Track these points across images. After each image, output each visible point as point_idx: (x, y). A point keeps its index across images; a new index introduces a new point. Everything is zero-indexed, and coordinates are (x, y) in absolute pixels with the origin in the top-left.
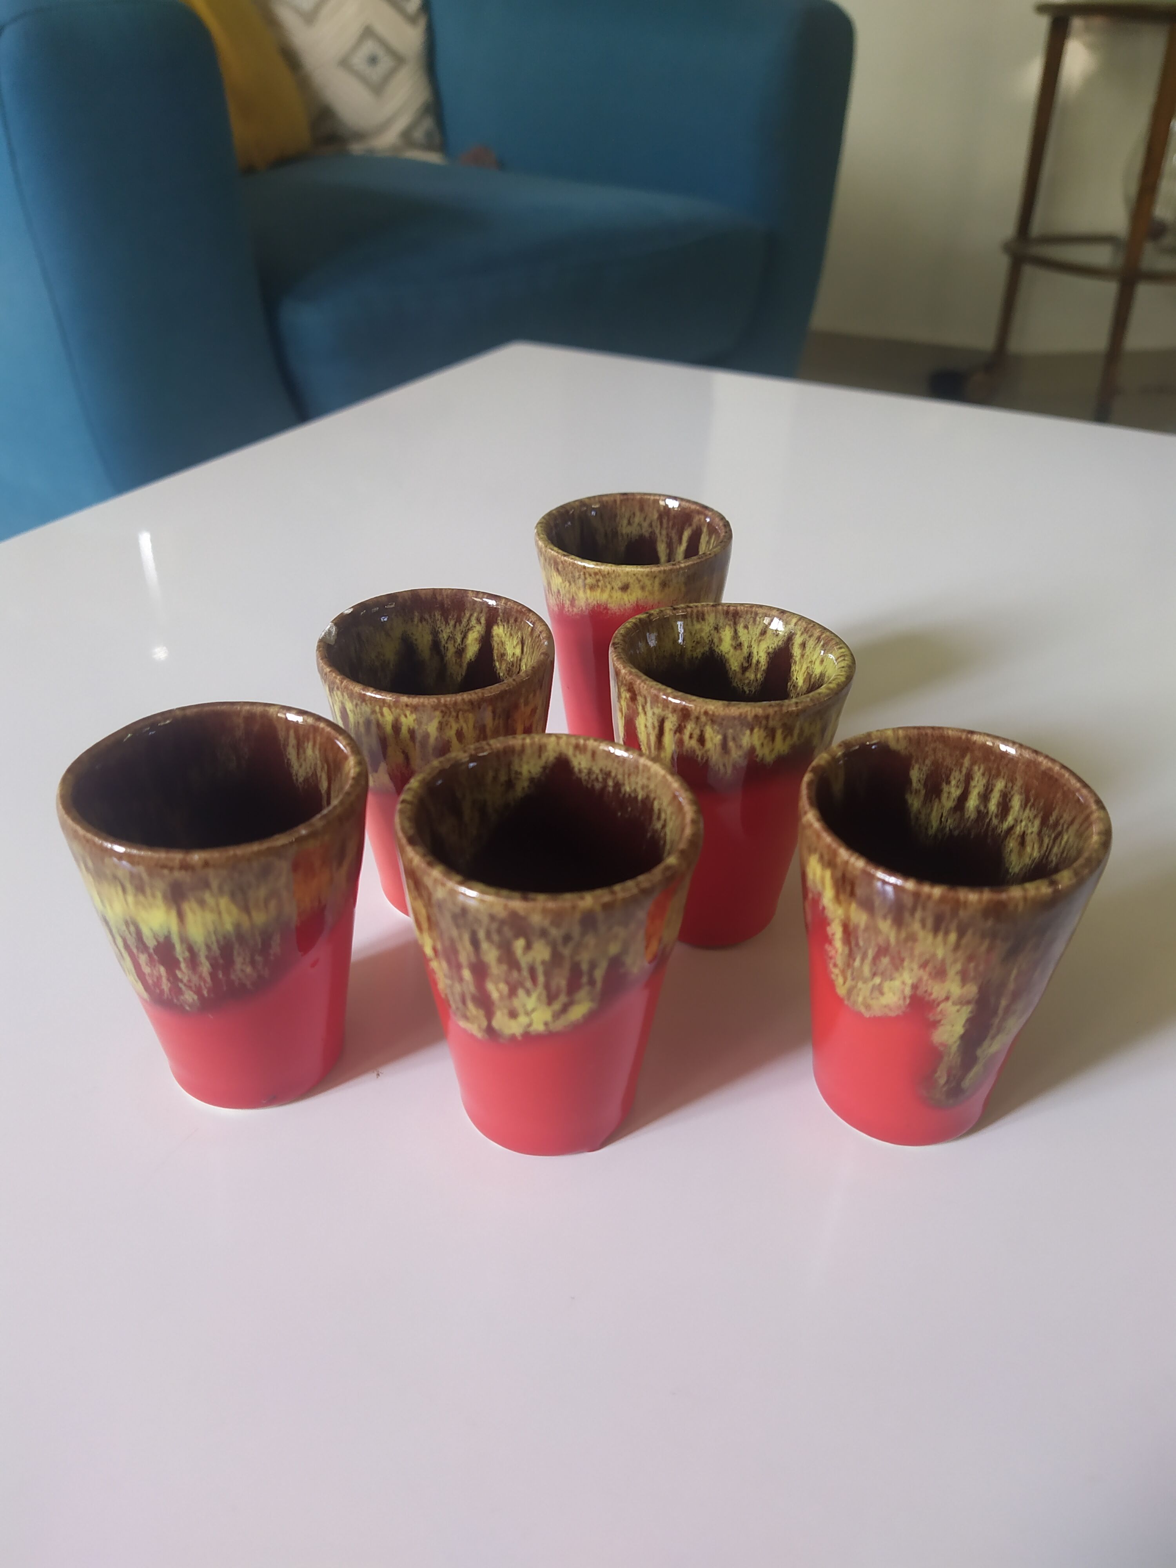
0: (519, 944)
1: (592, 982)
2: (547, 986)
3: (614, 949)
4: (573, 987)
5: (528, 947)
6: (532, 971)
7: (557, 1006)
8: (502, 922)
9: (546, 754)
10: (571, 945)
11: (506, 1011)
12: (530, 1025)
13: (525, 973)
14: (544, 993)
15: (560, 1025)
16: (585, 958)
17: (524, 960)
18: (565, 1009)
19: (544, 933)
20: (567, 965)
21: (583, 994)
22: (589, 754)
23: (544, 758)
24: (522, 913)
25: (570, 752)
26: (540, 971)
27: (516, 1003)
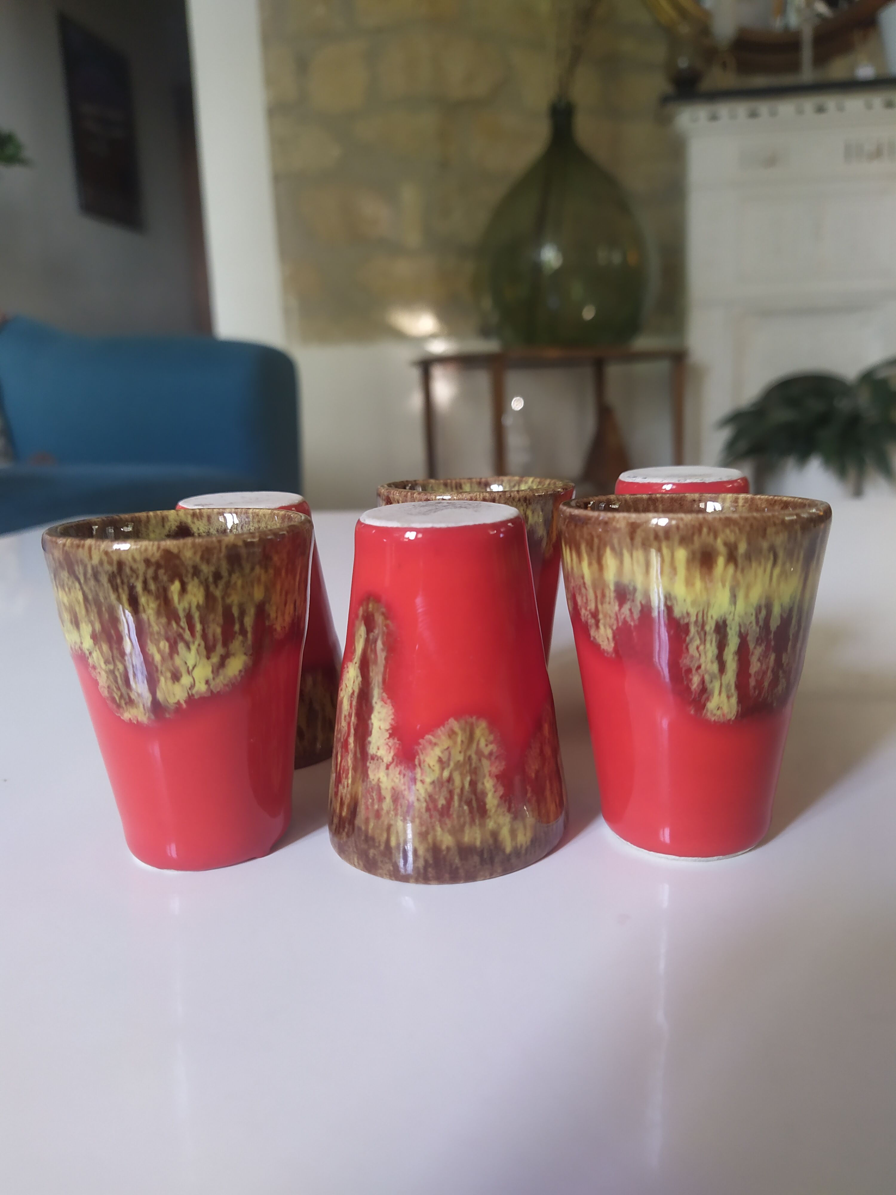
0: (176, 587)
1: (243, 632)
2: (204, 636)
3: (258, 594)
4: (227, 637)
5: (183, 590)
6: (189, 618)
7: (215, 659)
8: (158, 566)
9: (169, 524)
10: (221, 584)
11: (169, 675)
12: (193, 686)
13: (183, 623)
14: (203, 644)
15: (220, 683)
16: (234, 599)
17: (180, 606)
18: (222, 664)
19: (196, 572)
20: (220, 609)
21: (236, 644)
22: (205, 520)
23: (167, 528)
24: (175, 551)
25: (189, 520)
26: (196, 615)
27: (178, 661)
